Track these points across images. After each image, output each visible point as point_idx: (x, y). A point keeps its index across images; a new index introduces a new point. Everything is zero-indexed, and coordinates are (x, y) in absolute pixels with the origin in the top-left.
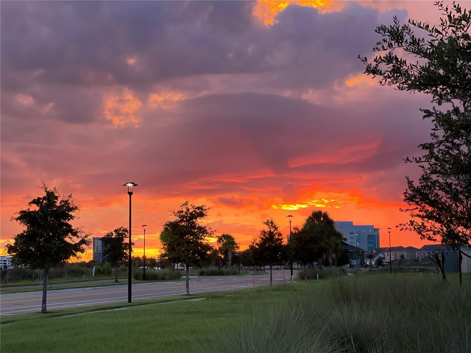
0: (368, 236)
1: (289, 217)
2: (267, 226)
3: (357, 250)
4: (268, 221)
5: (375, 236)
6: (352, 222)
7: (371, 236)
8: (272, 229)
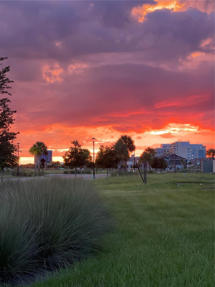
0: (199, 150)
1: (93, 139)
6: (189, 142)
7: (201, 150)
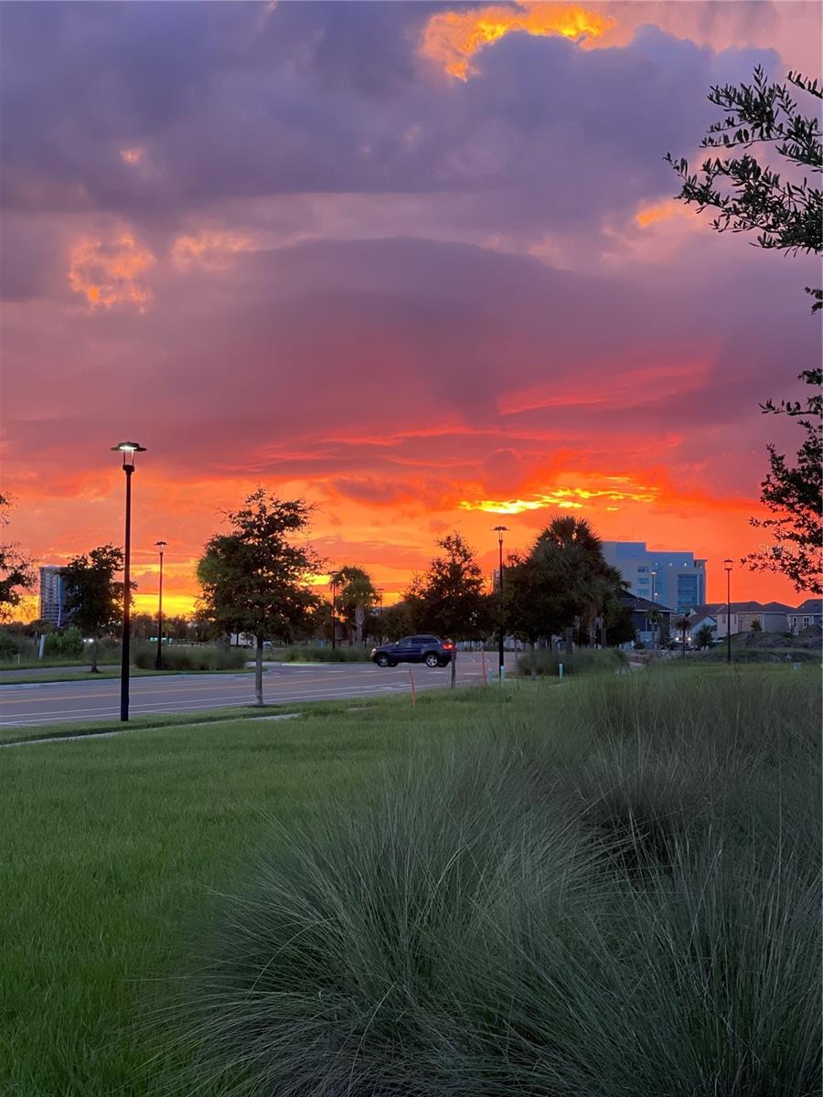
0: (681, 576)
1: (498, 531)
2: (446, 551)
3: (654, 608)
4: (449, 538)
5: (695, 577)
6: (643, 545)
7: (688, 576)
8: (458, 560)
